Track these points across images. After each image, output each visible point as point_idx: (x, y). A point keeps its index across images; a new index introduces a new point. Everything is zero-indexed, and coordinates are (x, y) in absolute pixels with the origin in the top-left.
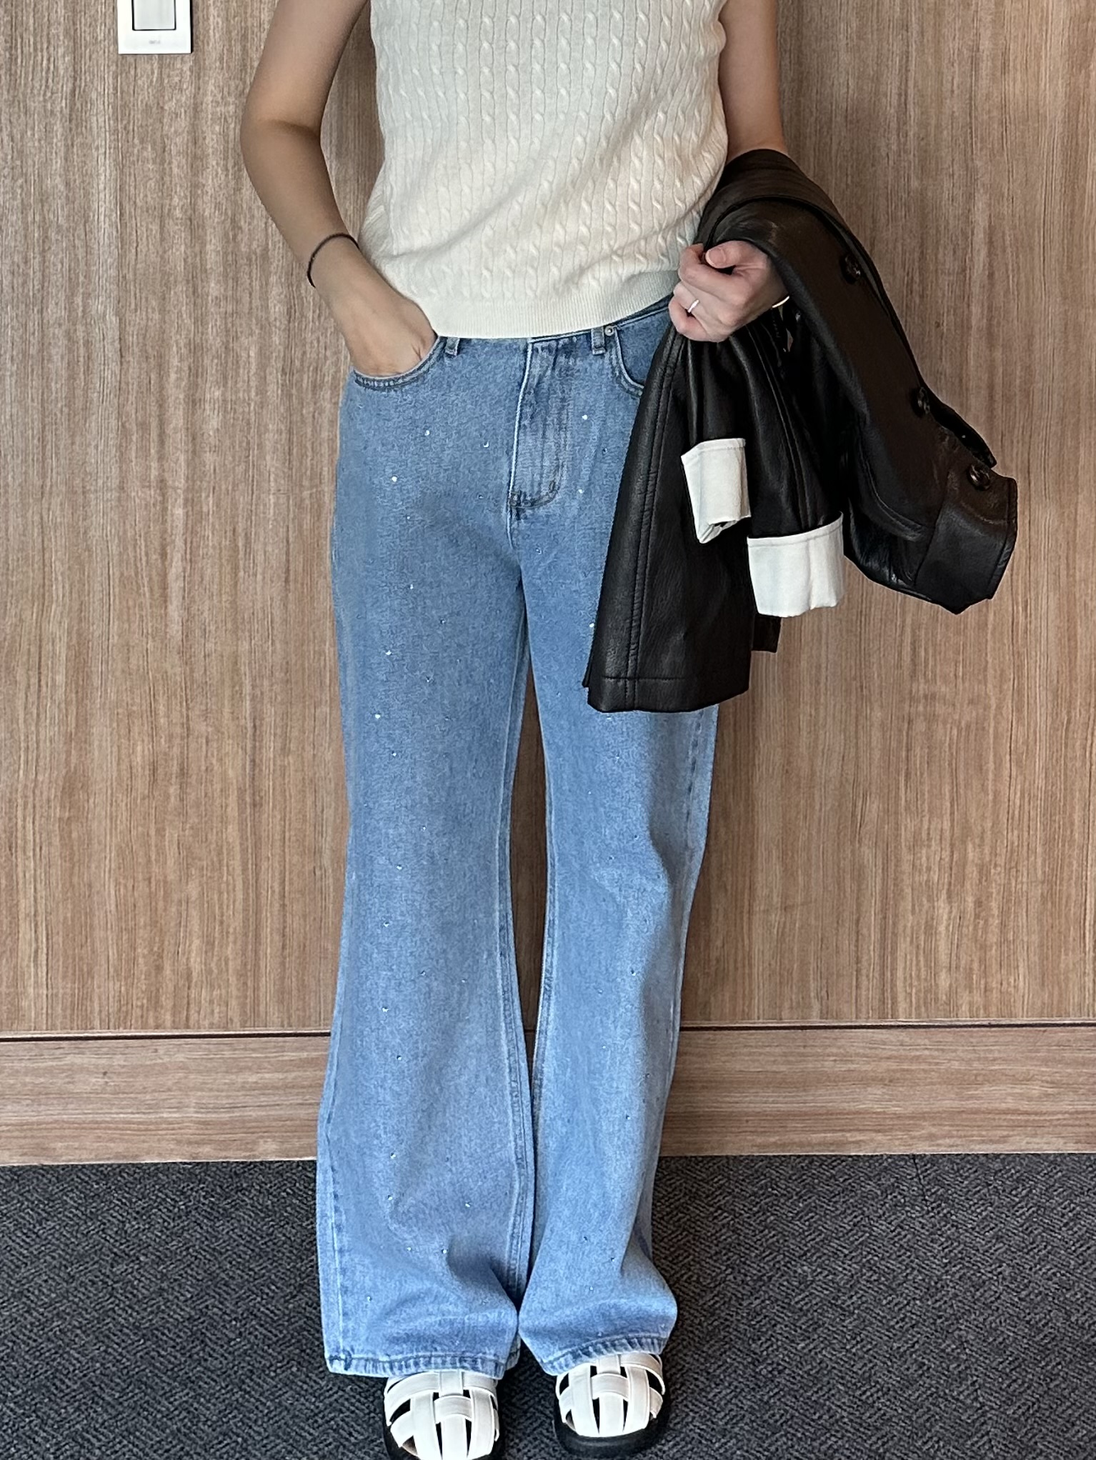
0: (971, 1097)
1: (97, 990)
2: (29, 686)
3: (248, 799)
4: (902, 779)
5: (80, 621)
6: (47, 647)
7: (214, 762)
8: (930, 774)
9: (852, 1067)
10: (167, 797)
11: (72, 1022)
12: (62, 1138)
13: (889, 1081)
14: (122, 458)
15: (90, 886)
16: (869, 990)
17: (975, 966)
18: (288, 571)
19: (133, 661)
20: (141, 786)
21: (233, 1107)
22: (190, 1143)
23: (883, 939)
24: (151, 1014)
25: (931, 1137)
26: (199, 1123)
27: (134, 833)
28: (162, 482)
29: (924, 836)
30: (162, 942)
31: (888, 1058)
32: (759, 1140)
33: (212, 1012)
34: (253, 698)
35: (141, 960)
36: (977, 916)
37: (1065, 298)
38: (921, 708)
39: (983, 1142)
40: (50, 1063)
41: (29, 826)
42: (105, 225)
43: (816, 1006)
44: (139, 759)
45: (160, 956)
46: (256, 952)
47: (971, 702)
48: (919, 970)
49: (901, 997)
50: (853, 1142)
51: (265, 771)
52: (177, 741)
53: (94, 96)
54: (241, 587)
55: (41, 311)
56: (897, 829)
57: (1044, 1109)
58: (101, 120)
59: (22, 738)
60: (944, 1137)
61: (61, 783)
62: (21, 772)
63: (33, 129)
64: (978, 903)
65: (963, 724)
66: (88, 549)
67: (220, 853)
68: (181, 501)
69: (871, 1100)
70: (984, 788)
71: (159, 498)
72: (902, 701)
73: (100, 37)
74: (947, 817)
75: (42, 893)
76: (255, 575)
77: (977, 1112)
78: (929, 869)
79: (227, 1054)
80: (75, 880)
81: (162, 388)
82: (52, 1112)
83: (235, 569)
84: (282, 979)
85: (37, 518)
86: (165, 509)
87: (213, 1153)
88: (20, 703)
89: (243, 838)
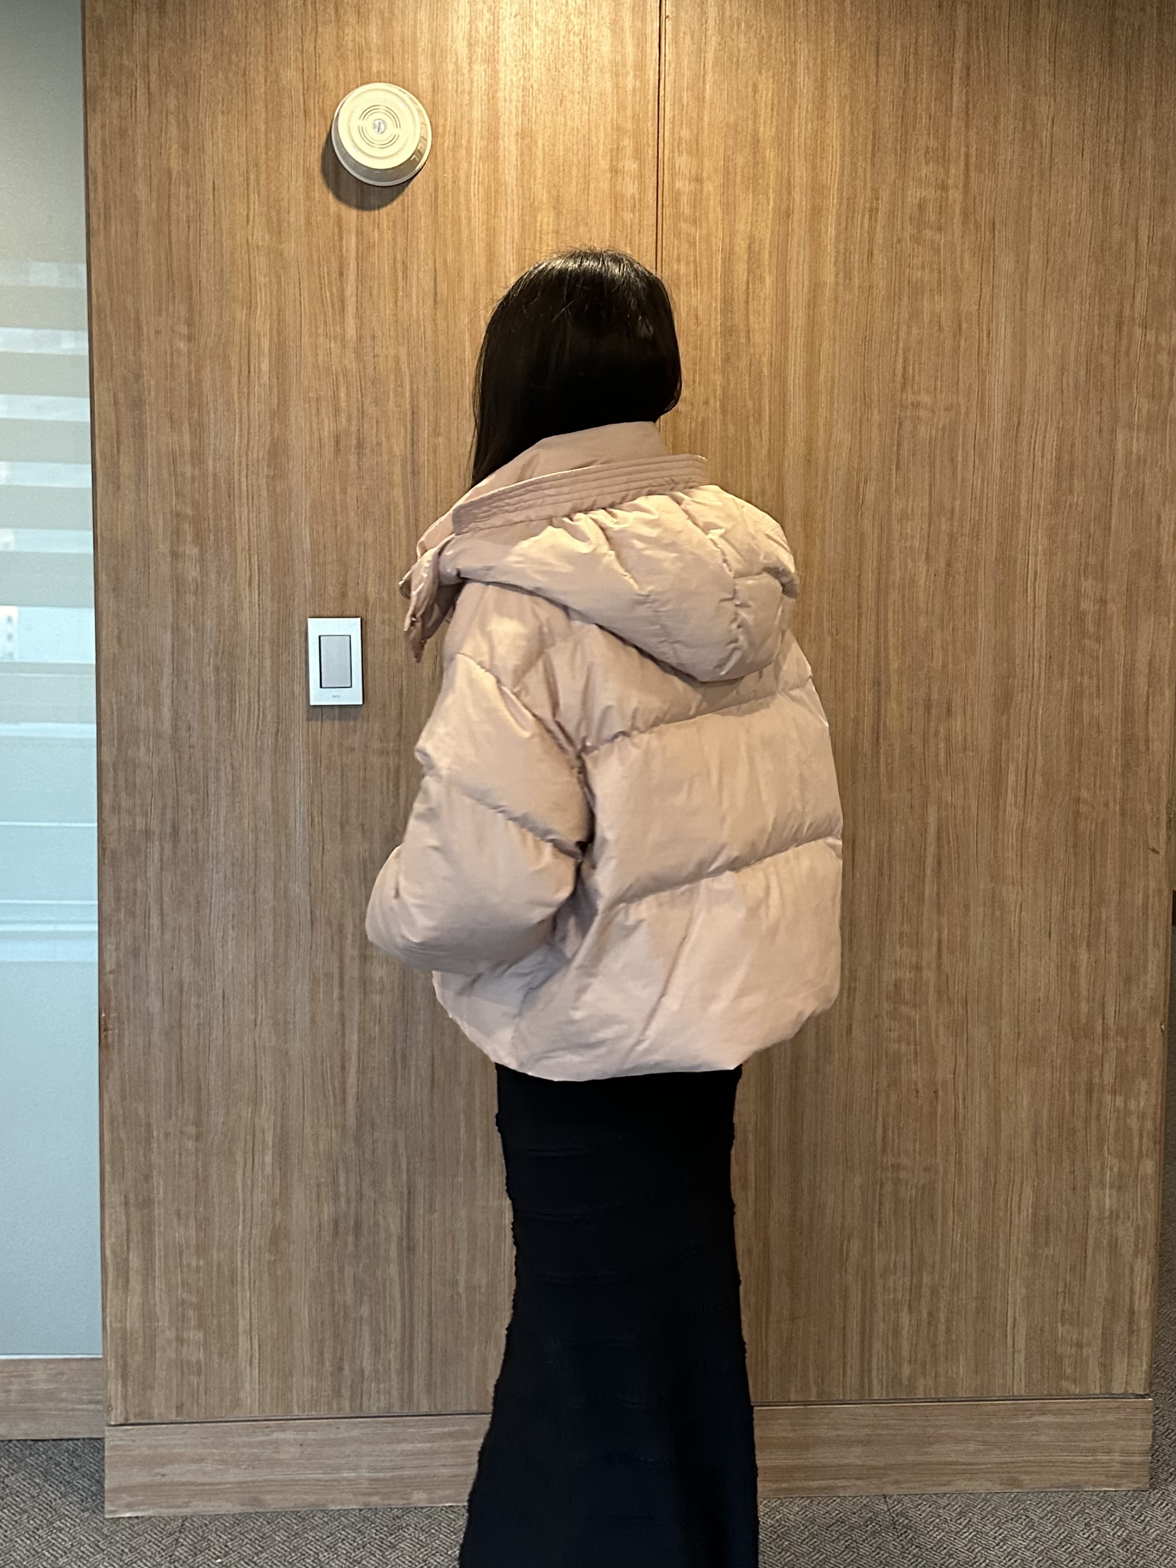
0: (926, 1453)
1: (295, 1385)
2: (245, 1165)
3: (404, 1244)
4: (876, 1225)
5: (282, 1117)
6: (259, 1136)
7: (381, 1218)
8: (896, 1222)
9: (840, 1432)
10: (346, 1244)
11: (277, 1406)
12: (270, 1492)
13: (866, 1442)
14: (313, 999)
15: (290, 1310)
16: (852, 1377)
17: (928, 1360)
18: (433, 1080)
19: (321, 1146)
20: (327, 1237)
21: (394, 1469)
22: (364, 1494)
23: (862, 1341)
24: (335, 1402)
25: (896, 1482)
26: (372, 1480)
27: (322, 1270)
28: (342, 1016)
29: (892, 1265)
30: (342, 1349)
31: (867, 1426)
32: (774, 1486)
33: (379, 1399)
34: (408, 1171)
35: (327, 1363)
36: (930, 1323)
37: (992, 878)
38: (889, 1175)
39: (933, 1485)
40: (261, 1438)
41: (246, 1266)
42: (299, 828)
43: (814, 1389)
44: (326, 1217)
45: (341, 1359)
46: (410, 1356)
47: (925, 1170)
48: (888, 1362)
49: (875, 1382)
50: (843, 1487)
51: (417, 1225)
52: (353, 1205)
53: (292, 735)
54: (398, 1091)
55: (254, 892)
56: (872, 1261)
57: (977, 1460)
58: (297, 753)
59: (241, 1201)
60: (906, 1482)
61: (269, 1234)
62: (240, 1228)
63: (248, 760)
64: (930, 1314)
65: (920, 1186)
66: (289, 1065)
67: (384, 1285)
68: (356, 1029)
69: (855, 1456)
70: (935, 1231)
71: (340, 1027)
72: (876, 1169)
73: (296, 693)
74: (908, 1252)
75: (255, 1315)
76: (409, 1083)
77: (930, 1463)
78: (895, 1290)
79: (390, 1430)
80: (279, 1305)
81: (342, 948)
82: (262, 1474)
83: (395, 1080)
84: (430, 1375)
85: (251, 1043)
86: (343, 1035)
87: (380, 1502)
88: (239, 1177)
89: (401, 1274)
